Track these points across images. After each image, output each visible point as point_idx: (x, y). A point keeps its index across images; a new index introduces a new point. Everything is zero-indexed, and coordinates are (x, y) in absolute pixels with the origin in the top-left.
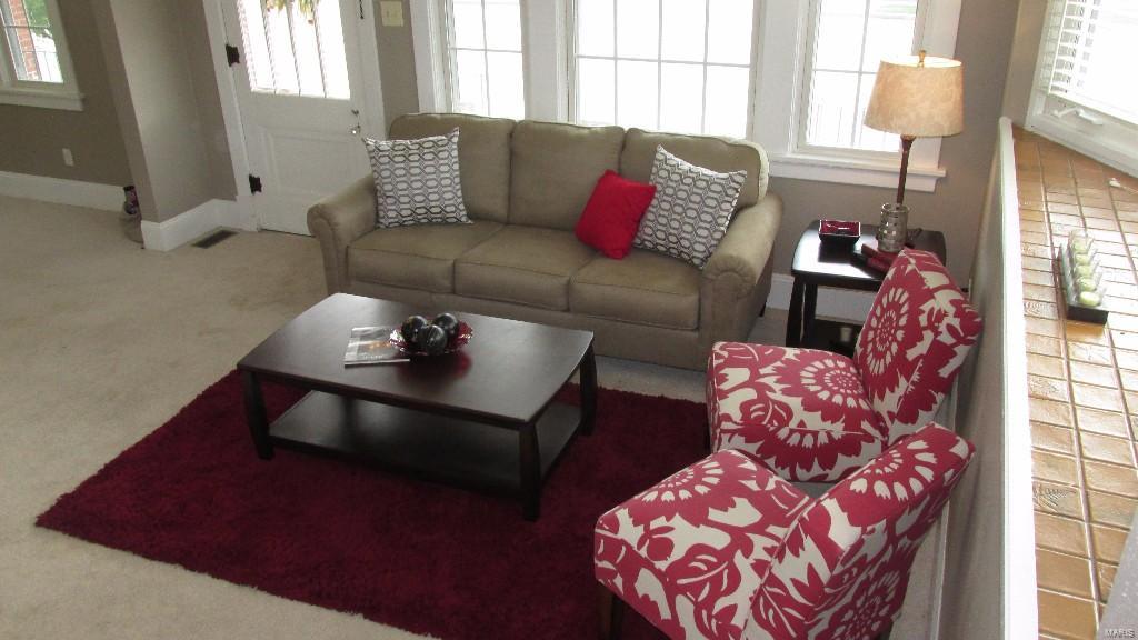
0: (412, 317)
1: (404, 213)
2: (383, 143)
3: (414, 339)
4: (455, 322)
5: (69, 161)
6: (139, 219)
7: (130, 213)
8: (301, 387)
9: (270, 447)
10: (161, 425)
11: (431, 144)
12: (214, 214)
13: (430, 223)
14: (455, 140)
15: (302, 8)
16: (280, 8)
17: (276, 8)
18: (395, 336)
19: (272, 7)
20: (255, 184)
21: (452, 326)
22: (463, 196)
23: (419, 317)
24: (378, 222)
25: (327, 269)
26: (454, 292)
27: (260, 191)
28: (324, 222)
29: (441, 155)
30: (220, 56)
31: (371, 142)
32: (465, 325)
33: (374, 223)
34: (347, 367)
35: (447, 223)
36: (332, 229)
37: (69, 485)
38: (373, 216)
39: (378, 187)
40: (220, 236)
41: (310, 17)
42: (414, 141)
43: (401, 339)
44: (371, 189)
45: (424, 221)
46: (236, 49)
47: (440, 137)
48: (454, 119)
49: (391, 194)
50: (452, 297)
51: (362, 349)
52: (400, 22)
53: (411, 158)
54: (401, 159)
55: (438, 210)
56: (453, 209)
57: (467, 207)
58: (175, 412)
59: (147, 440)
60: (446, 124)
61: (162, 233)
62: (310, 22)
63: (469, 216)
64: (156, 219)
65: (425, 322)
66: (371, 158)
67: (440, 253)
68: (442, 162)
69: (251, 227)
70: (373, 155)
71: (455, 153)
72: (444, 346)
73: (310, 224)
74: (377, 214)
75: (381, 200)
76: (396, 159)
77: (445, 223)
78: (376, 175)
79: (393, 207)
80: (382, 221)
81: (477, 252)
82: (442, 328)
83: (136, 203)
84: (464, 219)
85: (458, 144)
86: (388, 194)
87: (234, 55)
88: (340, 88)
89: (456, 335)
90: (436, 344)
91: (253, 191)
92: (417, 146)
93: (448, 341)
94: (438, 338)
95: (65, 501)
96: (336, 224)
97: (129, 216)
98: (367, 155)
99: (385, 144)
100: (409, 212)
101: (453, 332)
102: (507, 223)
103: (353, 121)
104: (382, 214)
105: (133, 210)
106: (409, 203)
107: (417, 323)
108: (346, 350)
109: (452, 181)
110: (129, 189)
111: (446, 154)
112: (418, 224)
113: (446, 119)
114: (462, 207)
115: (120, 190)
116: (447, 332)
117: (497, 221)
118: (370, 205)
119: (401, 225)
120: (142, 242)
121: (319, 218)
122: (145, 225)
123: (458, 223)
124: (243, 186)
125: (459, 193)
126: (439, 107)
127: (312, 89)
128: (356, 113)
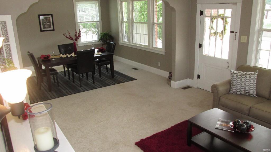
0: (237, 120)
1: (238, 91)
2: (236, 71)
3: (237, 126)
4: (250, 124)
5: (159, 65)
6: (171, 80)
7: (169, 78)
8: (201, 130)
9: (191, 143)
10: (166, 129)
11: (249, 74)
12: (187, 82)
13: (245, 95)
14: (257, 74)
15: (220, 36)
16: (214, 36)
17: (213, 36)
18: (231, 123)
19: (212, 35)
20: (199, 77)
21: (249, 125)
22: (256, 89)
23: (239, 120)
24: (230, 92)
25: (214, 101)
26: (249, 115)
27: (200, 78)
28: (216, 89)
29: (252, 77)
30: (197, 46)
31: (232, 71)
32: (253, 126)
33: (229, 92)
34: (216, 128)
35: (250, 96)
36: (217, 91)
37: (144, 137)
38: (229, 90)
39: (232, 83)
40: (188, 87)
41: (221, 38)
42: (245, 72)
43: (233, 125)
44: (230, 83)
45: (243, 94)
46: (201, 44)
47: (252, 72)
48: (257, 68)
49: (235, 85)
50: (248, 116)
51: (220, 125)
52: (246, 41)
53: (243, 77)
54: (249, 77)
55: (248, 92)
56: (252, 92)
57: (256, 93)
58: (170, 127)
59: (162, 132)
60: (255, 69)
61: (175, 84)
62: (221, 40)
63: (257, 95)
64: (175, 81)
65: (241, 122)
66: (232, 75)
67: (247, 104)
68: (251, 79)
69: (195, 86)
70: (232, 74)
71: (256, 77)
72: (245, 130)
73: (212, 89)
74: (230, 90)
75: (232, 86)
76: (238, 76)
77: (249, 95)
78: (232, 79)
79: (235, 89)
80: (231, 92)
81: (258, 106)
82: (246, 125)
83: (171, 76)
84: (255, 96)
85: (257, 75)
86: (234, 85)
87: (200, 46)
88: (225, 56)
89: (250, 128)
90: (243, 129)
91: (198, 78)
92: (245, 74)
93: (247, 129)
94: (244, 128)
95: (142, 141)
96: (219, 90)
97: (169, 79)
98: (230, 74)
99: (236, 72)
100: (239, 91)
101: (248, 127)
102: (268, 99)
103: (227, 65)
104: (231, 90)
105: (170, 78)
106: (244, 89)
107: (238, 122)
108: (216, 124)
109: (254, 85)
110: (170, 73)
111: (253, 77)
112: (241, 94)
113: (254, 68)
114: (255, 92)
115: (168, 73)
116: (247, 127)
117: (265, 98)
118: (228, 86)
119: (236, 94)
120: (171, 85)
121: (214, 88)
122: (172, 82)
123: (253, 96)
124: (196, 77)
125: (255, 88)
126: (252, 64)
127: (218, 56)
128: (228, 63)
